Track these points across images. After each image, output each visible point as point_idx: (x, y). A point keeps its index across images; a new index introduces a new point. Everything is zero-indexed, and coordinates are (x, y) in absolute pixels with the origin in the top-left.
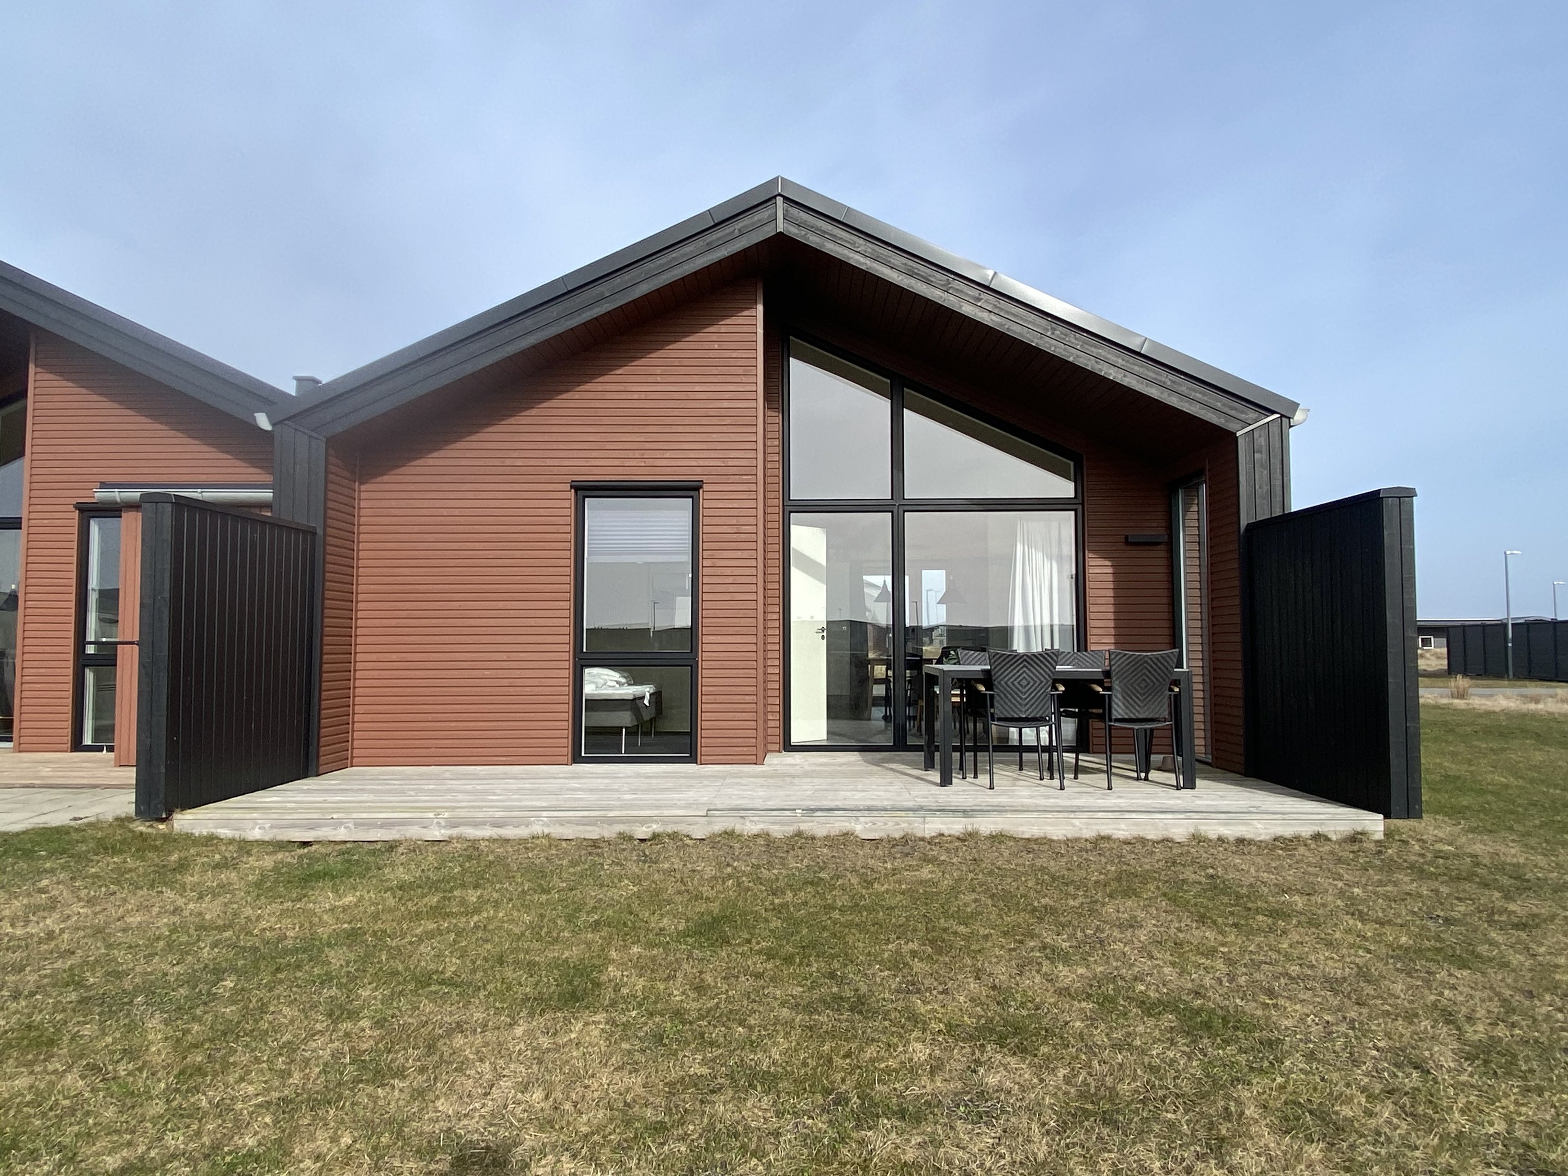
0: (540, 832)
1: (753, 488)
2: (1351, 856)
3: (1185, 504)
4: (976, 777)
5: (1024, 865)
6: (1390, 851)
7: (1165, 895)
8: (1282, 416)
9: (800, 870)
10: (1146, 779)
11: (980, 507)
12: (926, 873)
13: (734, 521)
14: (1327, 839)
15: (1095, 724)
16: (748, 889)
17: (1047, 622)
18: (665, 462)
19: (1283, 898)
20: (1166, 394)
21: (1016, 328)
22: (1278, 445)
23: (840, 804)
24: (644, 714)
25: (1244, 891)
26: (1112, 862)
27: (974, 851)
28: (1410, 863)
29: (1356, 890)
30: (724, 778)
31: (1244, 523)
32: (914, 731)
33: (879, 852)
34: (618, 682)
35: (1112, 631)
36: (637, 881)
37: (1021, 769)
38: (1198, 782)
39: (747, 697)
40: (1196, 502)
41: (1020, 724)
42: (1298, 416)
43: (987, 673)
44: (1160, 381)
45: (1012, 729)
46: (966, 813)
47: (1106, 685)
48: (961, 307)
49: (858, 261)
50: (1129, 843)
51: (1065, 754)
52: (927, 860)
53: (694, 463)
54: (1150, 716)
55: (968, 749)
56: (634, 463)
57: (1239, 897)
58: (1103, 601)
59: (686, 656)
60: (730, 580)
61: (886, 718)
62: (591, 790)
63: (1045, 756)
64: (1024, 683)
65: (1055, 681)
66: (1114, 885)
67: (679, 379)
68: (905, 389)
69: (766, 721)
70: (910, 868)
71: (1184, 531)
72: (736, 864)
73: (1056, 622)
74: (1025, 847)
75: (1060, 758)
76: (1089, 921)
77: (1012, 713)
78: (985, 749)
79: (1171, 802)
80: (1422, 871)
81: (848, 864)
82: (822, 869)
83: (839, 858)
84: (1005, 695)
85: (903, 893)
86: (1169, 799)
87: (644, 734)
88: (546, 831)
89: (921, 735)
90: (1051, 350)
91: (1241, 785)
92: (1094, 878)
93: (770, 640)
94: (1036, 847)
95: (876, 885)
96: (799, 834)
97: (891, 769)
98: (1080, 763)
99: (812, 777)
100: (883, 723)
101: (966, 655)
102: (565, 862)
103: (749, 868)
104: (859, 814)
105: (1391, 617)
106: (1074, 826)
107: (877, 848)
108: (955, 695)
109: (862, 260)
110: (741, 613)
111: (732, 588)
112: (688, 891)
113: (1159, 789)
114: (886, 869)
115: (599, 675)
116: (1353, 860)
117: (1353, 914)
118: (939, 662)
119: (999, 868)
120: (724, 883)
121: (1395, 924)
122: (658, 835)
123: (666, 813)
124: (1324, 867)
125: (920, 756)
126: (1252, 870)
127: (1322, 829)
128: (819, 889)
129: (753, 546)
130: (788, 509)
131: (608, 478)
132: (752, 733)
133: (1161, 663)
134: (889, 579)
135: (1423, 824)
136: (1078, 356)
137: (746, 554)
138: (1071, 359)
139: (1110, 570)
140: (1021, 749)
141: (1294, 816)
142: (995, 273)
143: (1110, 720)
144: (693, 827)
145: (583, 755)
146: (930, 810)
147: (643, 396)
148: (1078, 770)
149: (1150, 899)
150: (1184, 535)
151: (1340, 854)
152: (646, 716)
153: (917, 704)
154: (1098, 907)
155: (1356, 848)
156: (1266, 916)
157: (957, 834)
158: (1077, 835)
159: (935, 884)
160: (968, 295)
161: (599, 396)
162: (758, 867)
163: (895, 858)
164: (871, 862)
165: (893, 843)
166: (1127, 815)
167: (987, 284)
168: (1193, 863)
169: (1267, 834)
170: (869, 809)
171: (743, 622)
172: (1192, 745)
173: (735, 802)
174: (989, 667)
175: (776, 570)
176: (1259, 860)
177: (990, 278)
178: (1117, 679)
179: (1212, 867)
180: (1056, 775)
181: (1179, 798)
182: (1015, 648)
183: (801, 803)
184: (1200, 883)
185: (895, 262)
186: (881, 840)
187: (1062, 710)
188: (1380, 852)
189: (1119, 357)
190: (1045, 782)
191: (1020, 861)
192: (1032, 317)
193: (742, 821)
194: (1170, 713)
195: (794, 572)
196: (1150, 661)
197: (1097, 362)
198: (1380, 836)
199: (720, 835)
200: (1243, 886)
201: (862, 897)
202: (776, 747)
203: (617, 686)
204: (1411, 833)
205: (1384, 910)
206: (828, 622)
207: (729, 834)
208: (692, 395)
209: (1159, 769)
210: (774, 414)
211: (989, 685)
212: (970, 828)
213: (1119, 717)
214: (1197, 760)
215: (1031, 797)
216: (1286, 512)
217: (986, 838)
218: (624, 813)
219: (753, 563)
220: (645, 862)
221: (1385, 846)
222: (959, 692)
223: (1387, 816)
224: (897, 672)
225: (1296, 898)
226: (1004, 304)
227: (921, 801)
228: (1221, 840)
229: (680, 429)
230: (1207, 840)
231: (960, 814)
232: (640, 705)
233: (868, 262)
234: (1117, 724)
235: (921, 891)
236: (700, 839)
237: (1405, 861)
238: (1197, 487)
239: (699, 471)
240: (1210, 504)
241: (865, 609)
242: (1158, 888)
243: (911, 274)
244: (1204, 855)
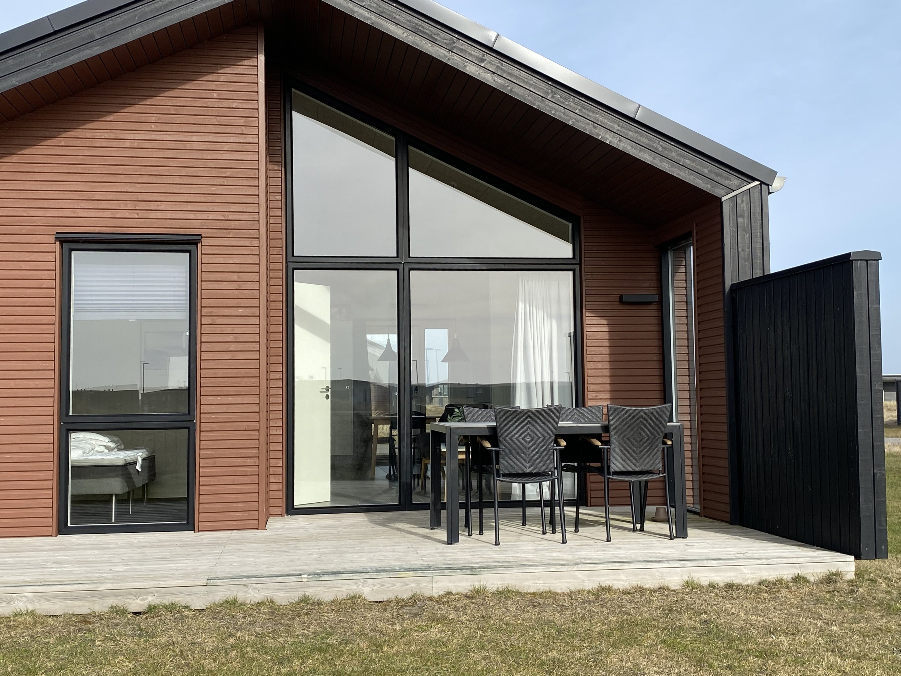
0: (23, 609)
1: (255, 242)
2: (828, 596)
3: (674, 265)
4: (481, 533)
5: (531, 619)
6: (861, 589)
7: (664, 642)
8: (762, 183)
9: (306, 637)
10: (642, 530)
11: (484, 267)
12: (434, 633)
13: (235, 277)
14: (806, 580)
15: (593, 478)
16: (253, 659)
17: (547, 379)
18: (159, 215)
19: (771, 639)
20: (658, 159)
21: (517, 89)
22: (759, 210)
23: (347, 566)
24: (135, 480)
25: (735, 634)
26: (614, 612)
27: (482, 608)
28: (879, 600)
29: (834, 628)
30: (224, 545)
31: (728, 283)
32: (419, 489)
33: (388, 614)
34: (107, 447)
35: (608, 387)
36: (133, 657)
37: (524, 524)
38: (690, 531)
39: (249, 460)
40: (684, 264)
41: (524, 480)
42: (776, 184)
43: (493, 429)
44: (653, 147)
45: (515, 485)
46: (473, 570)
47: (603, 439)
48: (465, 66)
49: (362, 15)
50: (628, 593)
51: (566, 508)
52: (434, 619)
53: (192, 216)
54: (645, 469)
55: (474, 505)
56: (127, 214)
57: (731, 640)
58: (599, 358)
59: (183, 418)
60: (231, 338)
61: (389, 477)
62: (79, 563)
63: (547, 510)
64: (528, 439)
65: (558, 436)
66: (617, 634)
67: (175, 128)
68: (410, 147)
69: (268, 484)
70: (419, 629)
71: (673, 292)
72: (238, 634)
73: (556, 379)
74: (531, 601)
75: (562, 511)
76: (595, 672)
77: (516, 468)
78: (491, 505)
79: (666, 551)
80: (890, 607)
81: (356, 628)
82: (330, 634)
83: (347, 622)
84: (510, 451)
85: (413, 655)
86: (665, 548)
87: (136, 501)
88: (30, 608)
89: (425, 493)
90: (552, 113)
91: (727, 533)
92: (597, 629)
93: (272, 400)
94: (541, 601)
95: (385, 648)
96: (305, 600)
97: (398, 529)
98: (581, 516)
99: (317, 540)
100: (386, 483)
101: (471, 412)
102: (52, 640)
103: (253, 638)
104: (366, 576)
105: (861, 371)
106: (576, 577)
107: (385, 610)
108: (461, 453)
109: (366, 14)
110: (243, 373)
111: (233, 347)
112: (188, 665)
113: (654, 540)
114: (395, 631)
115: (86, 440)
116: (829, 600)
117: (833, 651)
118: (443, 419)
119: (506, 624)
120: (227, 654)
121: (870, 658)
122: (155, 607)
123: (163, 584)
124: (805, 607)
125: (426, 515)
126: (742, 614)
127: (802, 572)
128: (327, 655)
129: (255, 303)
130: (291, 266)
131: (97, 230)
132: (255, 497)
133: (655, 417)
134: (394, 338)
135: (888, 563)
136: (577, 121)
137: (247, 312)
138: (570, 123)
139: (606, 329)
140: (524, 504)
141: (778, 561)
142: (498, 35)
143: (609, 473)
144: (192, 597)
145: (69, 525)
146: (438, 569)
147: (136, 144)
148: (578, 523)
149: (651, 646)
150: (674, 295)
151: (818, 595)
152: (139, 482)
153: (421, 462)
154: (603, 657)
155: (831, 588)
156: (757, 656)
157: (464, 592)
158: (580, 587)
159: (445, 644)
160: (470, 54)
161: (88, 143)
162: (262, 636)
163: (404, 619)
164: (380, 625)
165: (401, 603)
166: (626, 566)
167: (490, 45)
168: (688, 609)
169: (753, 579)
170: (377, 571)
171: (245, 381)
172: (684, 496)
173: (237, 570)
174: (495, 424)
175: (279, 329)
176: (746, 603)
177: (493, 40)
178: (615, 433)
179: (706, 613)
180: (559, 529)
181: (672, 547)
182: (517, 405)
183: (306, 567)
184: (695, 629)
185: (401, 19)
186: (389, 602)
187: (563, 464)
188: (852, 591)
189: (614, 122)
190: (547, 536)
191: (527, 616)
192: (533, 80)
193: (245, 589)
194: (664, 466)
195: (298, 330)
196: (644, 415)
197: (594, 127)
198: (851, 576)
199: (221, 605)
200: (733, 629)
201: (372, 661)
202: (278, 511)
203: (106, 451)
204: (877, 572)
205: (859, 646)
206: (332, 382)
207: (232, 603)
208: (189, 146)
209: (653, 520)
210: (276, 168)
211: (495, 442)
212: (477, 586)
213: (617, 470)
214: (689, 511)
215: (536, 551)
216: (765, 274)
217: (493, 594)
218: (116, 586)
219: (256, 321)
220: (140, 636)
221: (856, 586)
222: (464, 450)
223: (858, 557)
224: (402, 432)
225: (782, 638)
226: (507, 66)
227: (428, 561)
228: (712, 586)
229: (177, 180)
230: (699, 587)
231: (468, 572)
232: (132, 471)
233: (373, 17)
234: (615, 477)
235: (431, 652)
236: (199, 610)
237: (875, 598)
238: (685, 250)
239: (197, 224)
240: (697, 265)
241: (369, 368)
242: (657, 636)
243: (416, 31)
244: (698, 601)
